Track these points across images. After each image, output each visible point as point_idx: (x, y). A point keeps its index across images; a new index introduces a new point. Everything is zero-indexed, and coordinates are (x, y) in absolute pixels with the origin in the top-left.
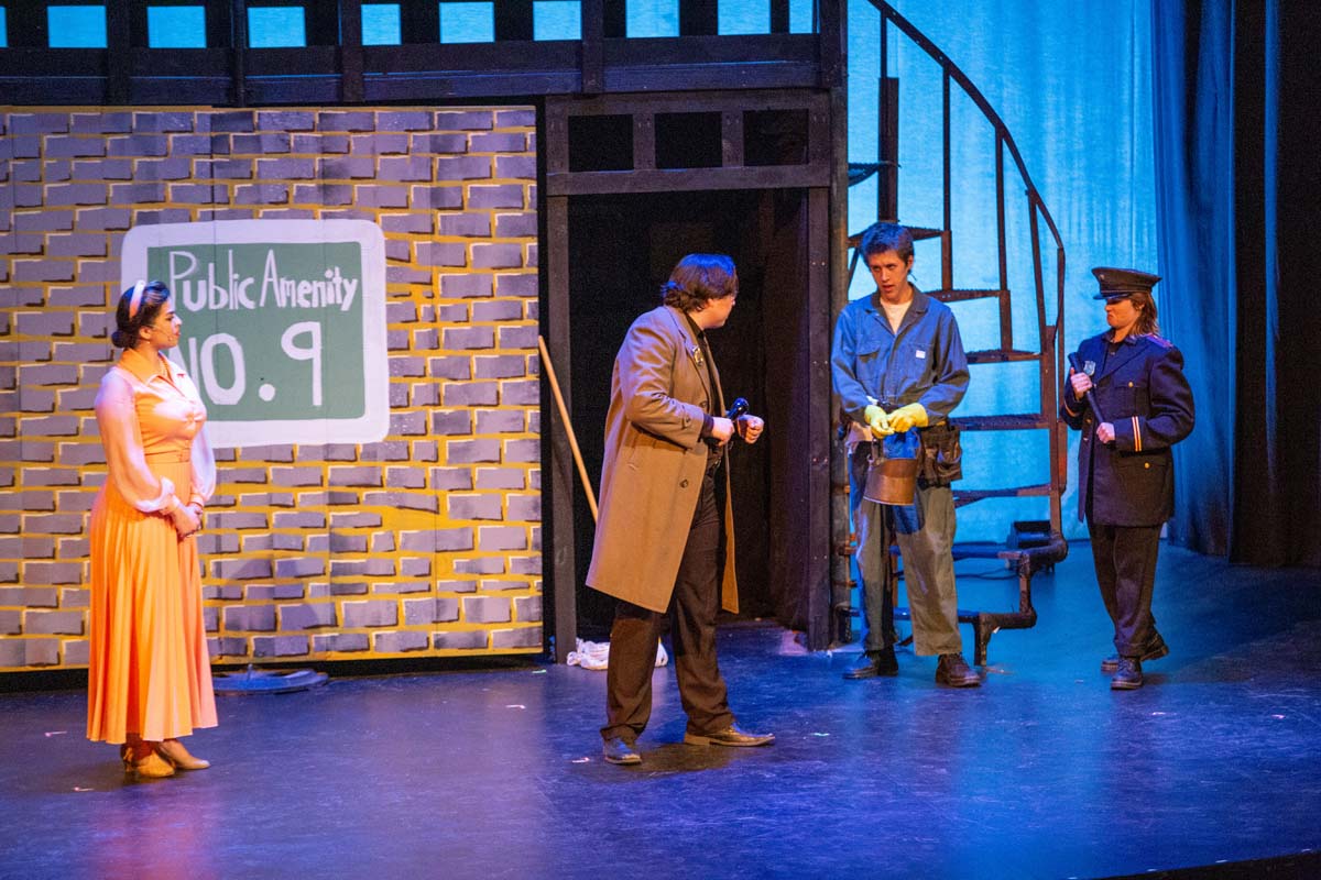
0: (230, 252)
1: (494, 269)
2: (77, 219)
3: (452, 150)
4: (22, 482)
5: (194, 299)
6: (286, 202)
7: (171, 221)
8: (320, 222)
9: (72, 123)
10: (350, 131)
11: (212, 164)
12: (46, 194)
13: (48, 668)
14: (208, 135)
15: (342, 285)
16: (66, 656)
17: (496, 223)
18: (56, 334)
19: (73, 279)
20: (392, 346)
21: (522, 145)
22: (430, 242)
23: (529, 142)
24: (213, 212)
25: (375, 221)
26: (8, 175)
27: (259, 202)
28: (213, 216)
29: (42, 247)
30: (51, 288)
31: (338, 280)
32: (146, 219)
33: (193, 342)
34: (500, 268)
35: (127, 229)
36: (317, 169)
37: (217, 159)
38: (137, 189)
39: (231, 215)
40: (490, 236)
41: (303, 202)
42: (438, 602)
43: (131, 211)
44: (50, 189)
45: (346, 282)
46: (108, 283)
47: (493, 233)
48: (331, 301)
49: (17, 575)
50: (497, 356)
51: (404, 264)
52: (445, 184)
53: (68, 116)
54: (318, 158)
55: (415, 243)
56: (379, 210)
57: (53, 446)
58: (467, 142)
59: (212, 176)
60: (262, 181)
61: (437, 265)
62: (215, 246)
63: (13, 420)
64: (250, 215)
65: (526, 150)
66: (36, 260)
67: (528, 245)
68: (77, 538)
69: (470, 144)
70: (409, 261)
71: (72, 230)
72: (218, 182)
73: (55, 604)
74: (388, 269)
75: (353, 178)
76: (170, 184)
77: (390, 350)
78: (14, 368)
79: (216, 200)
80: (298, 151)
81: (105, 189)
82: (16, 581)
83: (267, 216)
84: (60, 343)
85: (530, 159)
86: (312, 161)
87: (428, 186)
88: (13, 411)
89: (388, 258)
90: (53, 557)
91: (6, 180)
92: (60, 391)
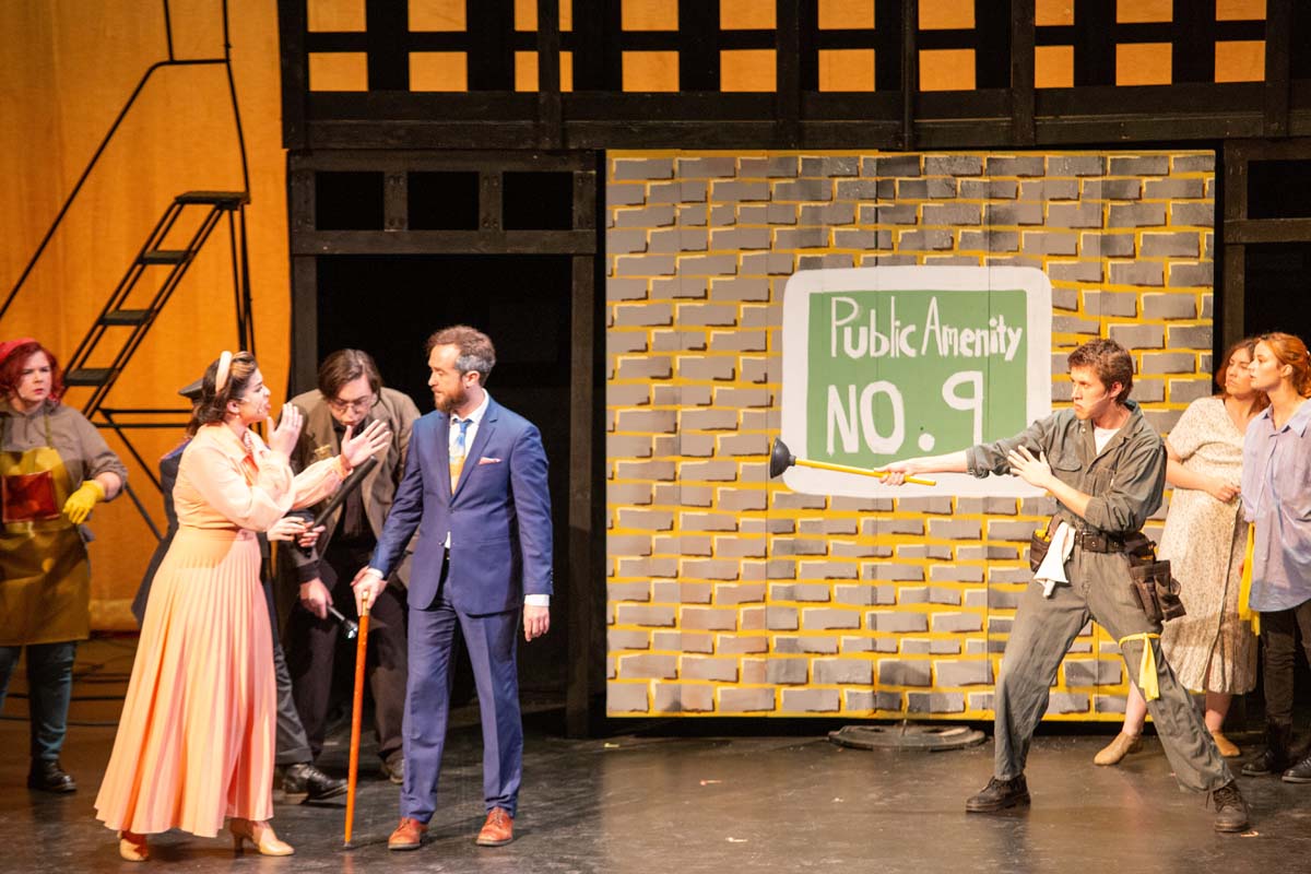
0: (893, 298)
1: (1166, 319)
2: (741, 263)
3: (1124, 197)
4: (681, 526)
5: (855, 345)
6: (951, 248)
7: (834, 266)
8: (985, 268)
9: (739, 166)
10: (1020, 176)
11: (876, 209)
12: (711, 238)
13: (703, 715)
14: (873, 179)
15: (1006, 334)
16: (721, 703)
17: (1170, 273)
18: (716, 379)
19: (735, 324)
20: (1057, 398)
21: (1201, 192)
22: (1099, 291)
23: (1207, 187)
24: (877, 258)
25: (1042, 269)
26: (675, 219)
27: (923, 248)
28: (877, 262)
29: (706, 291)
30: (714, 332)
31: (1002, 328)
32: (809, 264)
33: (852, 389)
34: (1172, 319)
35: (790, 274)
36: (983, 215)
37: (882, 203)
38: (802, 233)
39: (896, 261)
40: (1163, 286)
41: (968, 248)
42: (1100, 664)
43: (794, 256)
44: (715, 233)
45: (1010, 331)
46: (769, 329)
47: (1166, 283)
48: (994, 351)
49: (674, 620)
50: (1167, 410)
51: (1072, 313)
52: (1117, 231)
53: (733, 160)
54: (985, 203)
55: (1083, 292)
56: (1045, 257)
57: (711, 491)
58: (1141, 189)
59: (876, 221)
60: (926, 227)
61: (1106, 314)
62: (876, 293)
63: (674, 464)
64: (913, 261)
65: (1204, 197)
66: (699, 304)
67: (1203, 295)
68: (733, 585)
69: (1144, 190)
70: (1076, 310)
71: (736, 274)
72: (881, 227)
73: (711, 651)
74: (1054, 318)
75: (1020, 224)
76: (834, 229)
77: (1053, 401)
78: (675, 413)
79: (880, 246)
80: (963, 195)
81: (768, 233)
82: (674, 625)
83: (931, 262)
84: (721, 388)
85: (1207, 205)
86: (978, 207)
87: (1098, 233)
88: (674, 454)
89: (1054, 307)
90: (710, 603)
91: (673, 224)
92: (720, 436)
